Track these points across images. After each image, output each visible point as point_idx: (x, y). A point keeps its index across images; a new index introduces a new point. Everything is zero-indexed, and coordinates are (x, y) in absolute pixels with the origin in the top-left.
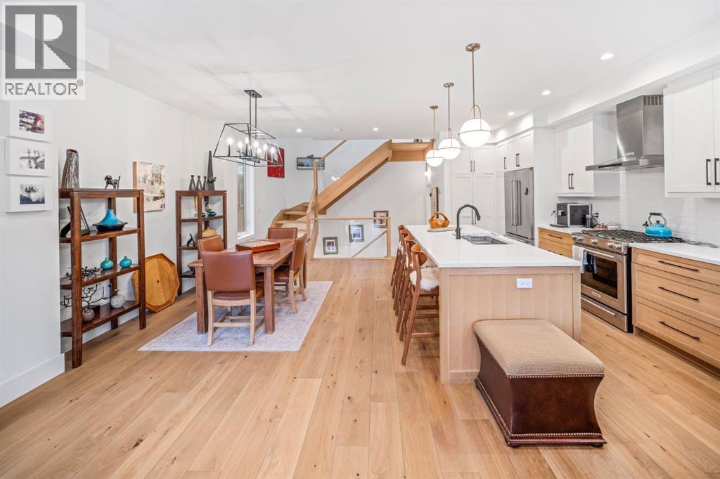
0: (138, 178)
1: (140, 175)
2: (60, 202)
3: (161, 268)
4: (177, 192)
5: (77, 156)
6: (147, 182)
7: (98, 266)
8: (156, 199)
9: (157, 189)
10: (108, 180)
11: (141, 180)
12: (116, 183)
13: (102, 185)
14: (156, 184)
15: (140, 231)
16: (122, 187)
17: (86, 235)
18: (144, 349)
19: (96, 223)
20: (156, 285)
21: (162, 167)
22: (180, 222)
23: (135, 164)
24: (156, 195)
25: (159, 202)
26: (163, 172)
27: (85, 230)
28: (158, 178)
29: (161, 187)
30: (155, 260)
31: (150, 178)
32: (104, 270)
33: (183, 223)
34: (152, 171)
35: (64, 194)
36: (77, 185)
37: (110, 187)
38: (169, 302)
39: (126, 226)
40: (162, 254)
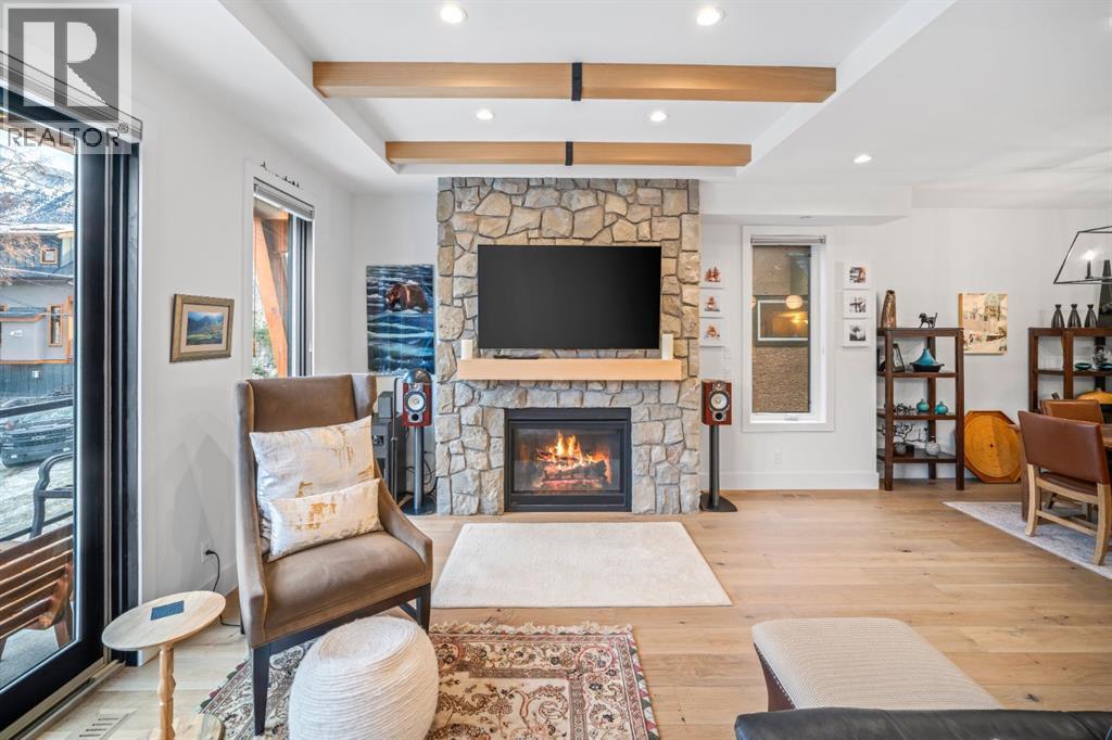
0: (964, 313)
1: (967, 308)
2: (878, 340)
3: (995, 428)
4: (1030, 329)
5: (894, 297)
6: (978, 317)
7: (914, 406)
8: (991, 338)
9: (994, 326)
10: (923, 318)
11: (969, 315)
12: (932, 321)
13: (916, 324)
14: (992, 320)
15: (958, 375)
16: (938, 325)
17: (901, 372)
18: (950, 504)
19: (913, 361)
20: (988, 450)
21: (1002, 297)
22: (1035, 374)
23: (960, 296)
24: (992, 334)
25: (997, 344)
26: (1003, 304)
27: (899, 367)
28: (995, 312)
29: (1001, 323)
30: (989, 419)
31: (982, 312)
32: (920, 411)
33: (1040, 375)
34: (986, 303)
35: (881, 332)
36: (894, 324)
37: (925, 326)
38: (1008, 477)
39: (942, 368)
40: (1000, 412)
